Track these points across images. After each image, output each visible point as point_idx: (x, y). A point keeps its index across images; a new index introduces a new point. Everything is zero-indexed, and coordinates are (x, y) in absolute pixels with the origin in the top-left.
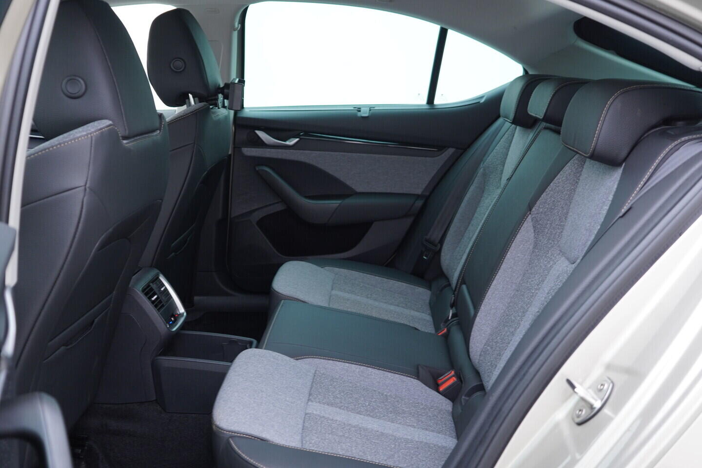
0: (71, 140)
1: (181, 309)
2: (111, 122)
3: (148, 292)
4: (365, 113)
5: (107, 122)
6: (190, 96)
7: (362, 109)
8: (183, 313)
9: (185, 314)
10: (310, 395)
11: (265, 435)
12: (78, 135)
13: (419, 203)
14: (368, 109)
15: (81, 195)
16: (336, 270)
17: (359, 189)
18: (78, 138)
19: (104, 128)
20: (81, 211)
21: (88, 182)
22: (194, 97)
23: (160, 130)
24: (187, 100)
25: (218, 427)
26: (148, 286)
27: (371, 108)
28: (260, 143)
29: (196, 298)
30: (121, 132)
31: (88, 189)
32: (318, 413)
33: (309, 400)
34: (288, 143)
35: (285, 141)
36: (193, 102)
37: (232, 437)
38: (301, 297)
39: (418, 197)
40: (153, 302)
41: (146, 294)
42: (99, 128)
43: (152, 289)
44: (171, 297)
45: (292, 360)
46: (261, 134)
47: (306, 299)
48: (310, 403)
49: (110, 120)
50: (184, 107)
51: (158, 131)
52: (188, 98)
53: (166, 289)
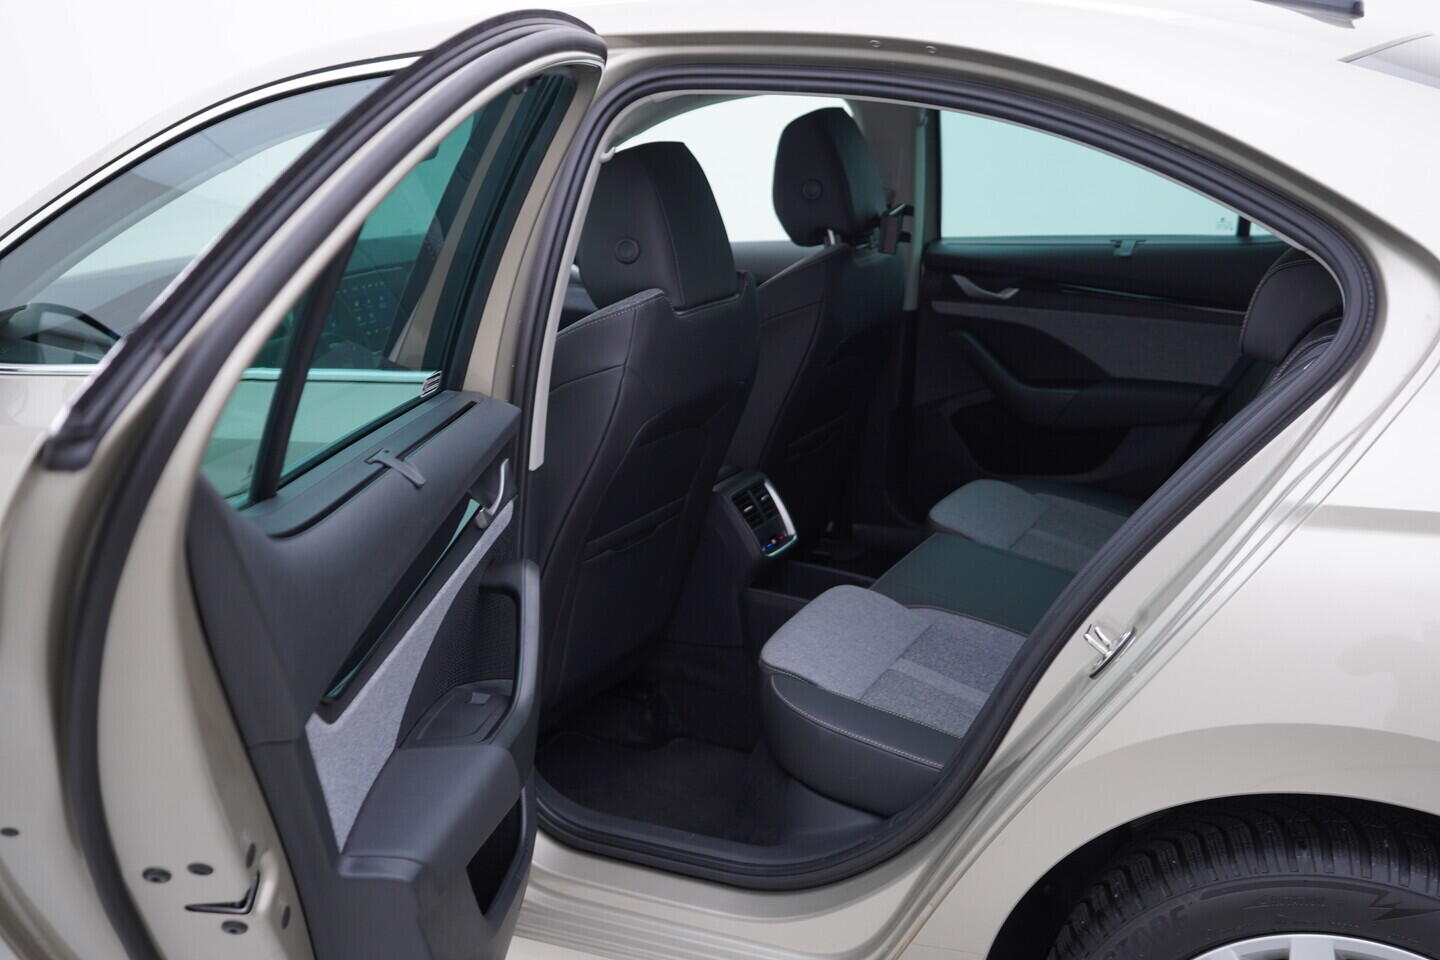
0: (613, 314)
1: (791, 529)
2: (661, 291)
3: (741, 500)
4: (1125, 251)
5: (656, 292)
6: (831, 233)
7: (1125, 244)
8: (792, 537)
9: (795, 538)
10: (907, 650)
11: (814, 678)
12: (622, 308)
13: (1209, 402)
14: (1133, 243)
15: (619, 376)
16: (1055, 499)
17: (1116, 372)
18: (620, 311)
19: (651, 299)
20: (619, 393)
21: (628, 361)
22: (835, 234)
23: (740, 293)
24: (826, 239)
25: (763, 661)
26: (744, 492)
27: (1139, 240)
28: (958, 295)
29: (856, 527)
30: (675, 301)
31: (627, 369)
32: (904, 671)
33: (902, 656)
34: (999, 295)
35: (996, 292)
36: (832, 240)
37: (776, 674)
38: (966, 530)
39: (1211, 389)
40: (746, 515)
41: (737, 504)
42: (645, 299)
43: (748, 498)
44: (777, 511)
45: (900, 606)
46: (961, 281)
47: (973, 535)
48: (901, 659)
49: (661, 288)
50: (820, 248)
51: (737, 296)
52: (827, 235)
53: (770, 499)
